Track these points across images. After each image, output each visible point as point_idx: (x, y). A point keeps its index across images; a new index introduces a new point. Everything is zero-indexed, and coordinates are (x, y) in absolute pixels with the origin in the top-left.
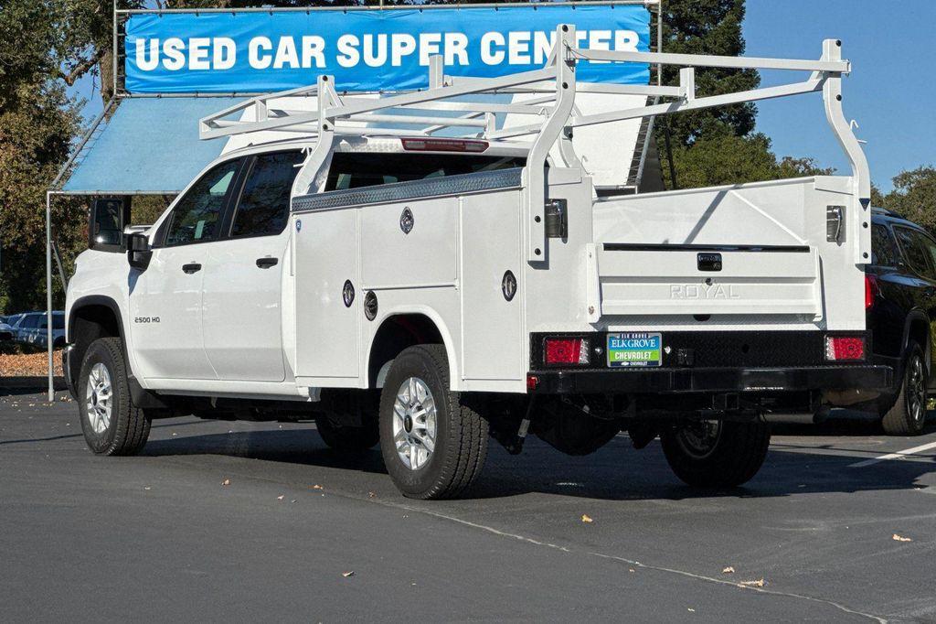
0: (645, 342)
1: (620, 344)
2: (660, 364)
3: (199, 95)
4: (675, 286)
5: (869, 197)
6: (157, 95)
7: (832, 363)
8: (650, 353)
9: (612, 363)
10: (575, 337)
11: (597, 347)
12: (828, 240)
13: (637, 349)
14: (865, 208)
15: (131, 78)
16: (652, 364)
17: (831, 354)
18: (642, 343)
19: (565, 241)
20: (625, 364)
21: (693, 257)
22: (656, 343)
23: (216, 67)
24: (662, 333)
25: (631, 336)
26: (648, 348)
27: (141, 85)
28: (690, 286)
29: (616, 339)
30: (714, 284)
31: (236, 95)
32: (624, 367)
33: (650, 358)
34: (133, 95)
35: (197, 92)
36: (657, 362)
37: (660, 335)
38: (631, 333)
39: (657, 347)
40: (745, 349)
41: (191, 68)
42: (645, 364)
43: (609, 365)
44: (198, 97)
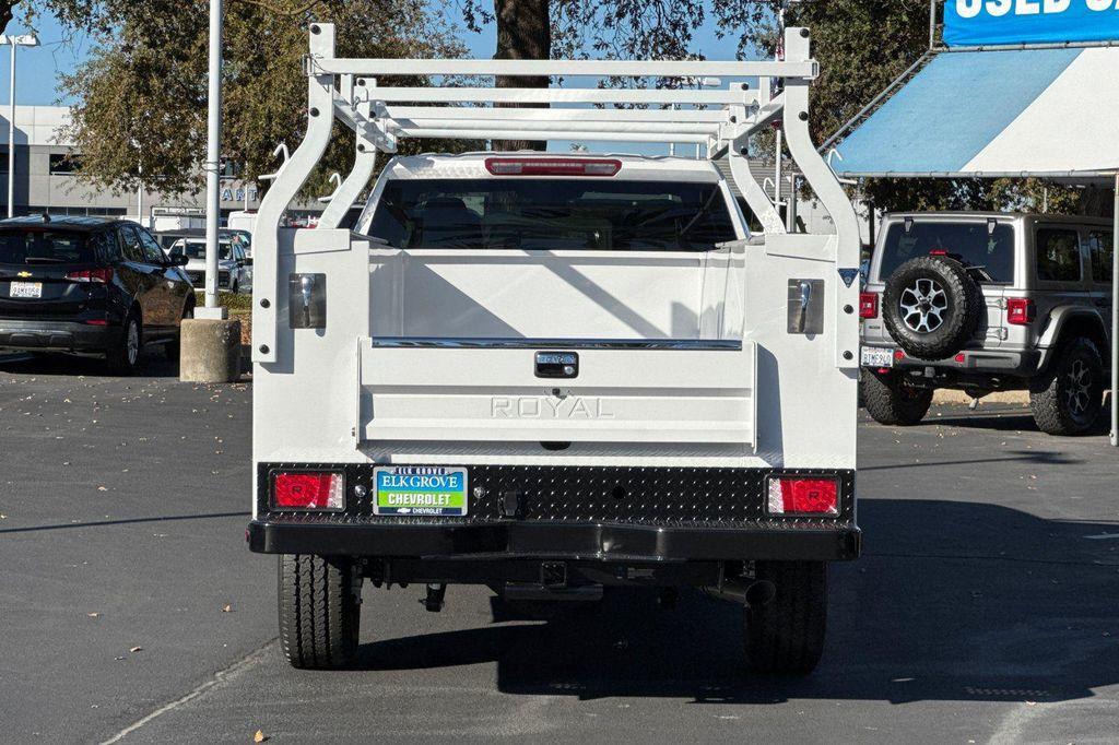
0: (440, 480)
1: (397, 481)
2: (465, 512)
3: (1026, 46)
4: (500, 399)
5: (857, 266)
6: (977, 48)
7: (777, 518)
8: (447, 496)
9: (381, 510)
10: (323, 471)
11: (358, 483)
12: (791, 330)
13: (426, 489)
14: (849, 285)
15: (951, 28)
16: (449, 512)
17: (776, 504)
18: (435, 482)
19: (321, 334)
20: (404, 511)
21: (528, 358)
22: (460, 480)
23: (1046, 10)
24: (469, 467)
25: (414, 471)
26: (447, 489)
27: (963, 35)
28: (528, 399)
29: (388, 474)
30: (570, 397)
31: (1070, 45)
32: (403, 517)
33: (448, 504)
34: (951, 49)
35: (1024, 43)
36: (459, 510)
37: (465, 471)
38: (415, 466)
39: (460, 488)
40: (618, 493)
41: (1017, 13)
42: (438, 512)
43: (376, 511)
44: (1024, 49)
